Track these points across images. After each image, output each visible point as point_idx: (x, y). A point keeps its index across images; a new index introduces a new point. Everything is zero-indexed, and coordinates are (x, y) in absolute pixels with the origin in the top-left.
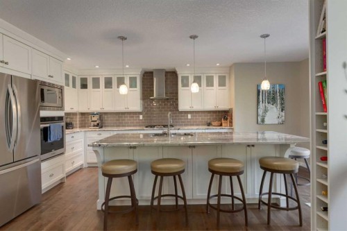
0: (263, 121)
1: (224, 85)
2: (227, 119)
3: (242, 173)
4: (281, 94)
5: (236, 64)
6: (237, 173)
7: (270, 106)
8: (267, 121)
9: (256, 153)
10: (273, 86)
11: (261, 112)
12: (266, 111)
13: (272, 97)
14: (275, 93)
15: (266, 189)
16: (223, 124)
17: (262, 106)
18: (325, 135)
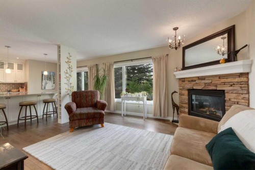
0: (45, 88)
1: (22, 69)
2: (23, 88)
3: (36, 104)
4: (53, 77)
5: (29, 60)
6: (34, 105)
7: (48, 82)
8: (47, 88)
9: (42, 98)
10: (49, 72)
11: (43, 84)
12: (46, 83)
13: (49, 78)
14: (50, 76)
15: (45, 111)
16: (20, 91)
17: (44, 81)
18: (60, 88)
